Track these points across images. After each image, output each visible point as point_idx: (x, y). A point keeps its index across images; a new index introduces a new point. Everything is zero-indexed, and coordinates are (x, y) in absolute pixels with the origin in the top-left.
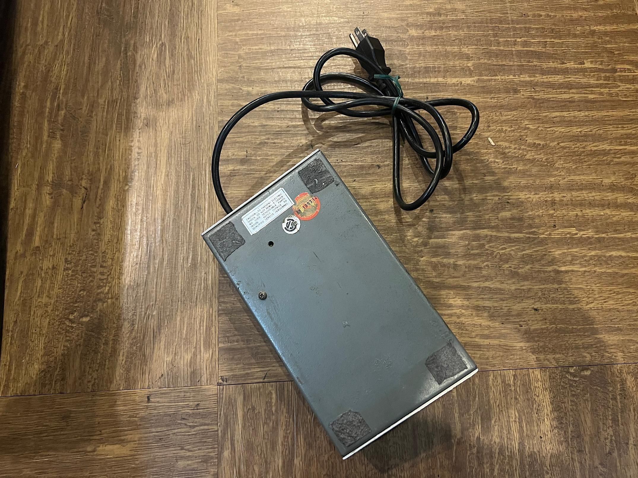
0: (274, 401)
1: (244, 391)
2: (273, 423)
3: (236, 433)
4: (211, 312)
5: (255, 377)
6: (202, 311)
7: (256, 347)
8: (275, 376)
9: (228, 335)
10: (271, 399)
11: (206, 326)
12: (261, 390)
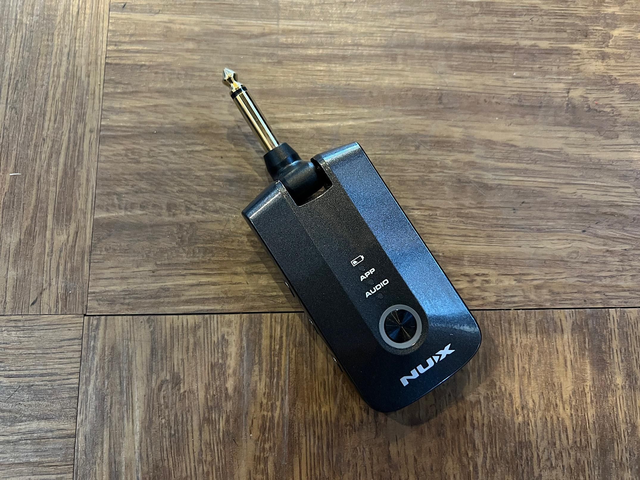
0: (232, 362)
1: (152, 333)
2: (227, 421)
3: (126, 443)
4: (80, 131)
5: (183, 298)
6: (58, 128)
7: (192, 224)
8: (238, 299)
9: (119, 189)
10: (225, 356)
11: (65, 165)
12: (200, 333)
